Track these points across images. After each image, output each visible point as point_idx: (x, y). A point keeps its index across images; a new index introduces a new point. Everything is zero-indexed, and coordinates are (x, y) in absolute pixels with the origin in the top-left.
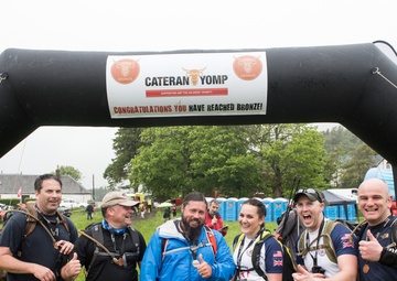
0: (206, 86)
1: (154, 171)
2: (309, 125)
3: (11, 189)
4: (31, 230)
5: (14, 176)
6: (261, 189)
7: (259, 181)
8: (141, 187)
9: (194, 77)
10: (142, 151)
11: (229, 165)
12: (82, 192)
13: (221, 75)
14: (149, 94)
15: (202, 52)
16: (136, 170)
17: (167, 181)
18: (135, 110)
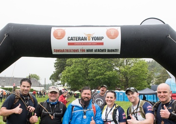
0: (94, 41)
1: (72, 77)
2: (141, 59)
3: (9, 84)
4: (17, 102)
5: (10, 78)
6: (119, 86)
7: (119, 83)
8: (66, 84)
9: (89, 37)
10: (67, 68)
11: (105, 75)
12: (40, 86)
13: (101, 36)
14: (69, 44)
15: (93, 26)
16: (64, 77)
17: (77, 82)
18: (63, 51)
